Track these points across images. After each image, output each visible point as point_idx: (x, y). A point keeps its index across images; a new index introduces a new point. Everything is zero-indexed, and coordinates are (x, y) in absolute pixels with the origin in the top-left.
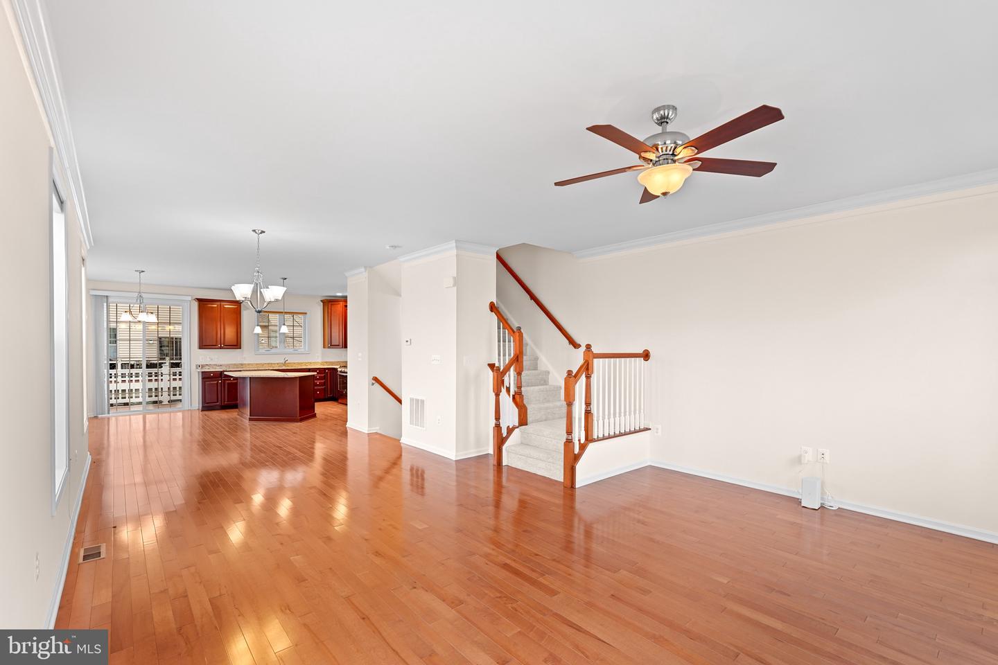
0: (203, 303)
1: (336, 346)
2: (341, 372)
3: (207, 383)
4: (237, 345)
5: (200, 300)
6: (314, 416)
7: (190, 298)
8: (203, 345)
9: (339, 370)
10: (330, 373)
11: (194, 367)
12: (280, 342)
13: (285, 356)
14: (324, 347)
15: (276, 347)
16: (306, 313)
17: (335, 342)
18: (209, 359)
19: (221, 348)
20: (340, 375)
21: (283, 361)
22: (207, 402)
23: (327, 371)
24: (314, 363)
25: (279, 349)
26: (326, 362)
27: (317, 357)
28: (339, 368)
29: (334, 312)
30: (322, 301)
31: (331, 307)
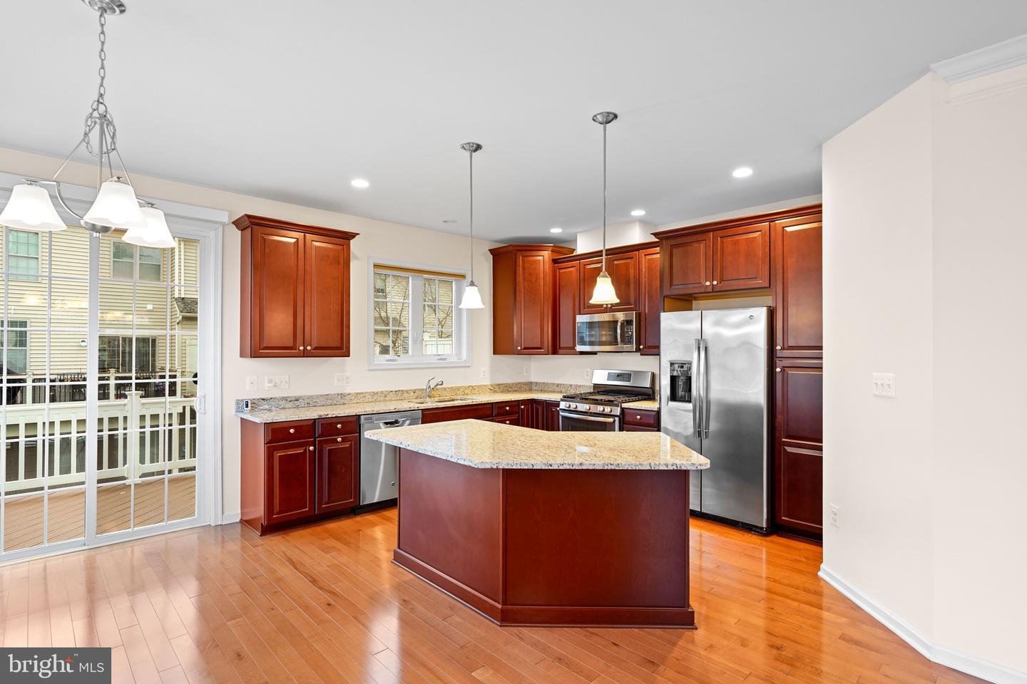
1: (530, 350)
2: (574, 411)
4: (340, 349)
9: (563, 405)
10: (528, 411)
12: (415, 341)
14: (495, 352)
16: (463, 276)
17: (534, 338)
18: (265, 385)
19: (306, 354)
20: (566, 417)
23: (522, 407)
24: (478, 386)
25: (413, 356)
26: (499, 385)
27: (483, 374)
28: (562, 400)
29: (531, 274)
30: (492, 251)
31: (523, 261)
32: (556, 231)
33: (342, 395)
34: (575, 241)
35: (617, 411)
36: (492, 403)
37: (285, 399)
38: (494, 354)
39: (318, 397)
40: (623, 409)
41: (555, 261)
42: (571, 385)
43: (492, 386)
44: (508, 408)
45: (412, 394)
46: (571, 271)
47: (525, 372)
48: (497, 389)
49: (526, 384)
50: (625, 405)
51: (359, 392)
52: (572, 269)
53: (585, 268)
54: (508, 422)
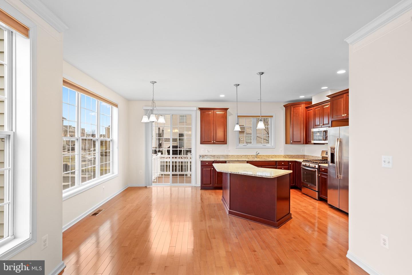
0: (203, 110)
1: (298, 142)
2: (305, 166)
3: (204, 169)
4: (224, 142)
5: (201, 109)
6: (292, 218)
7: (195, 109)
8: (204, 141)
9: (303, 163)
10: (293, 165)
11: (198, 157)
12: (253, 139)
13: (257, 150)
14: (286, 143)
15: (251, 143)
16: (272, 116)
17: (297, 138)
18: (207, 152)
19: (214, 143)
20: (303, 168)
21: (255, 154)
22: (204, 183)
23: (290, 163)
24: (278, 155)
25: (253, 144)
26: (287, 155)
27: (280, 151)
28: (303, 162)
29: (296, 114)
30: (284, 106)
31: (293, 109)
32: (302, 97)
33: (227, 156)
34: (311, 99)
35: (317, 166)
36: (276, 161)
37: (211, 156)
38: (286, 144)
39: (220, 156)
40: (319, 166)
41: (307, 108)
42: (316, 157)
43: (284, 155)
44: (283, 163)
45: (251, 156)
46: (311, 111)
47: (301, 151)
48: (287, 157)
49: (301, 156)
50: (320, 164)
51: (233, 155)
52: (311, 110)
53: (315, 110)
54: (283, 168)
